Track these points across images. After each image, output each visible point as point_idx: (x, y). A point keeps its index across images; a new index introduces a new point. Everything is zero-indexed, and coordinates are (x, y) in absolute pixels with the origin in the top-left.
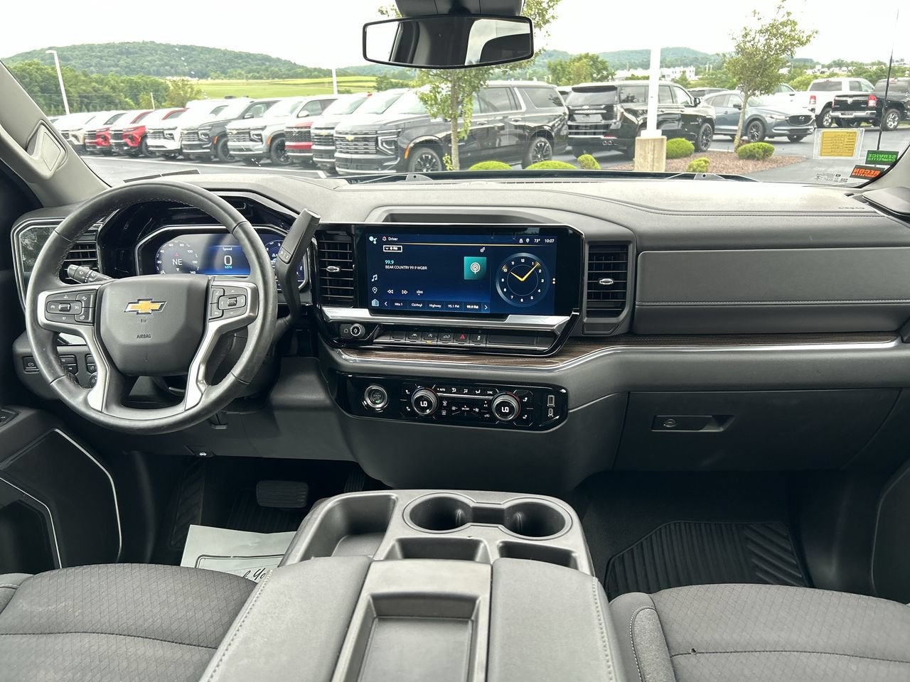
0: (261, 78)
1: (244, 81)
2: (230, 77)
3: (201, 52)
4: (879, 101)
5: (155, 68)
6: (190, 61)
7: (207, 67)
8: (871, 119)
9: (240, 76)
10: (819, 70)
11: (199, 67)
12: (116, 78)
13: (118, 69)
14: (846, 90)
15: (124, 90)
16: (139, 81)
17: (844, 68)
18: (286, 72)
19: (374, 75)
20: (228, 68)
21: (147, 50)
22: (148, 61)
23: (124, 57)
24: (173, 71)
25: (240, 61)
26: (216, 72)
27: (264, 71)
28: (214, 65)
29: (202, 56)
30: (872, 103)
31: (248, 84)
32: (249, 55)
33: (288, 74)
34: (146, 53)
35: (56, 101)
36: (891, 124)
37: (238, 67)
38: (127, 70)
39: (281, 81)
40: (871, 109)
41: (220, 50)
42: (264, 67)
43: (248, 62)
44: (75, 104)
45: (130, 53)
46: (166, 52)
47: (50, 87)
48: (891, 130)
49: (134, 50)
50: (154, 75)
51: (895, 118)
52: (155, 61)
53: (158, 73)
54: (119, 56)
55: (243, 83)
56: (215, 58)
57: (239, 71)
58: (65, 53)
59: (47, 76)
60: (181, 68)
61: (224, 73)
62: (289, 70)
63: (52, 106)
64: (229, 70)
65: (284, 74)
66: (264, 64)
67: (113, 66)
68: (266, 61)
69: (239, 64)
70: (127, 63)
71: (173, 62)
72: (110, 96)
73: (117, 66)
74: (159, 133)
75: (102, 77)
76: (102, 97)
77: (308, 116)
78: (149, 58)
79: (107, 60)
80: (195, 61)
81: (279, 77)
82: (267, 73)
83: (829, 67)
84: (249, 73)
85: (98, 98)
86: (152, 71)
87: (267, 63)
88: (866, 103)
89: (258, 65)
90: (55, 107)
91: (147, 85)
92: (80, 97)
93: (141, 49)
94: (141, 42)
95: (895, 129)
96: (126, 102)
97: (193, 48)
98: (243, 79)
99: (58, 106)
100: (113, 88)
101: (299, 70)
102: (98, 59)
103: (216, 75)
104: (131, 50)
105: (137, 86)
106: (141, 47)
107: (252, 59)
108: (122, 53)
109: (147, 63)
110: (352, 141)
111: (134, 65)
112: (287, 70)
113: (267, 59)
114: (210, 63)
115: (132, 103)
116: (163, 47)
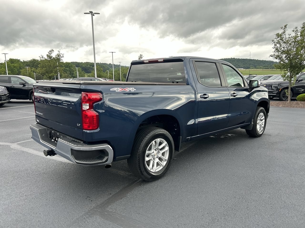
9: (261, 68)
11: (247, 65)
21: (232, 61)
24: (238, 67)
28: (252, 65)
41: (255, 60)
42: (270, 65)
46: (237, 61)
60: (241, 66)
61: (255, 67)
68: (271, 63)
69: (261, 64)
89: (268, 64)
94: (230, 58)
106: (230, 60)
110: (265, 86)
116: (237, 60)
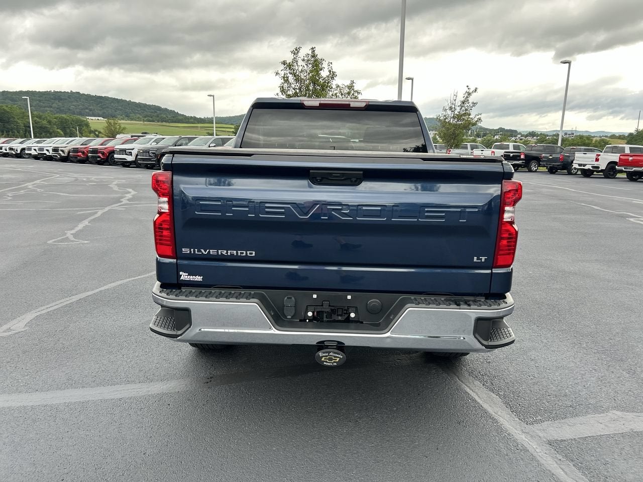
0: (153, 121)
1: (142, 122)
2: (132, 119)
3: (112, 102)
4: (526, 156)
5: (78, 110)
6: (103, 107)
7: (116, 111)
8: (522, 165)
10: (519, 138)
12: (51, 116)
13: (52, 109)
14: (511, 149)
15: (57, 124)
16: (68, 118)
17: (535, 138)
18: (171, 119)
19: (232, 124)
20: (131, 113)
22: (74, 105)
23: (57, 102)
25: (139, 109)
26: (122, 115)
27: (156, 117)
29: (112, 104)
30: (522, 157)
31: (145, 125)
32: (145, 105)
33: (172, 120)
34: (73, 100)
35: (7, 128)
36: (534, 169)
37: (137, 113)
38: (58, 110)
39: (168, 124)
40: (522, 160)
43: (145, 110)
44: (21, 131)
45: (61, 99)
47: (4, 119)
48: (534, 172)
49: (64, 97)
50: (78, 115)
51: (535, 165)
52: (79, 106)
53: (80, 114)
54: (53, 101)
55: (141, 124)
56: (122, 106)
57: (139, 116)
58: (14, 96)
59: (3, 111)
62: (173, 117)
63: (5, 131)
64: (131, 115)
65: (170, 120)
66: (156, 112)
67: (48, 107)
70: (58, 106)
71: (91, 107)
72: (47, 127)
73: (51, 107)
74: (123, 151)
75: (41, 114)
76: (41, 127)
77: (215, 146)
78: (75, 104)
79: (43, 103)
80: (107, 107)
81: (166, 122)
82: (158, 118)
83: (526, 136)
84: (145, 117)
85: (38, 128)
86: (76, 112)
87: (158, 112)
88: (520, 156)
90: (6, 132)
91: (73, 121)
92: (24, 126)
93: (69, 97)
95: (536, 171)
96: (58, 132)
97: (106, 99)
98: (141, 121)
99: (9, 131)
100: (49, 122)
101: (180, 118)
102: (38, 102)
103: (121, 117)
104: (62, 97)
105: (67, 122)
107: (147, 108)
108: (55, 99)
109: (73, 107)
111: (63, 107)
112: (172, 117)
113: (159, 108)
114: (118, 109)
115: (62, 133)
